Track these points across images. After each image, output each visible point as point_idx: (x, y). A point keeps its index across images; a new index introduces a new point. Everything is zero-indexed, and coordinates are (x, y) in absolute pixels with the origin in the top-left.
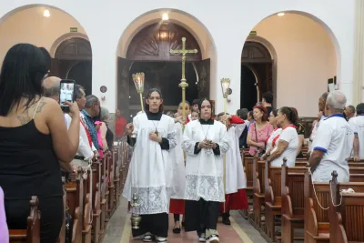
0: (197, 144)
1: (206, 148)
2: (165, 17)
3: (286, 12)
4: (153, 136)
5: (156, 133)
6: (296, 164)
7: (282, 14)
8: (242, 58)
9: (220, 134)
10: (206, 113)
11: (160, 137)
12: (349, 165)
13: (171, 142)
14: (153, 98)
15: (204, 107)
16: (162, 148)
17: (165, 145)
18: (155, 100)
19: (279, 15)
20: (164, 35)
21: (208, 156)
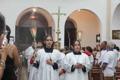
0: (73, 66)
1: (78, 68)
2: (35, 10)
3: (81, 9)
4: (49, 62)
5: (51, 60)
6: (93, 68)
7: (80, 10)
8: (65, 26)
9: (85, 60)
10: (77, 49)
11: (53, 63)
12: (116, 69)
13: (59, 65)
14: (48, 40)
15: (76, 45)
16: (54, 69)
17: (55, 67)
18: (49, 41)
19: (78, 10)
20: (33, 17)
21: (79, 73)
